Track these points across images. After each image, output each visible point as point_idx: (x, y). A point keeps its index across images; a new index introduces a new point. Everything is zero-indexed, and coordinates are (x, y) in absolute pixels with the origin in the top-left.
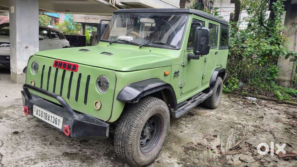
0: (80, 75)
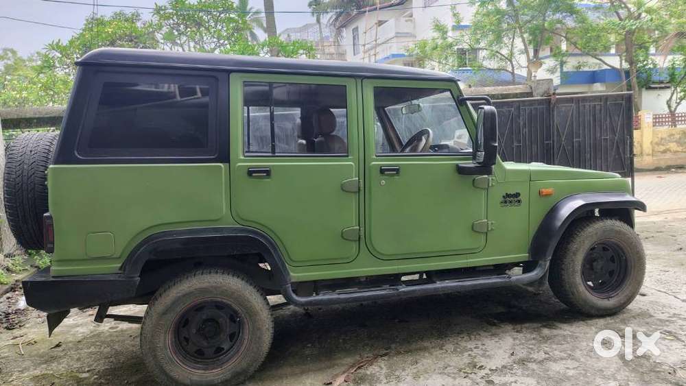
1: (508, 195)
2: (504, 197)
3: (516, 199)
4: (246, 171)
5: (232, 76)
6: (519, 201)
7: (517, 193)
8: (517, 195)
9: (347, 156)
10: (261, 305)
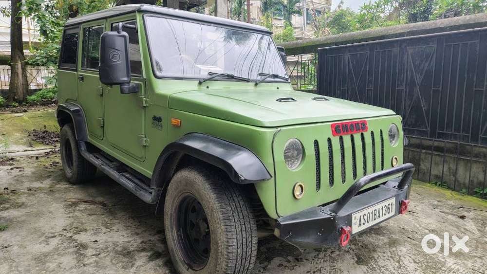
0: (372, 133)
1: (155, 118)
3: (159, 123)
5: (82, 25)
6: (161, 126)
7: (160, 118)
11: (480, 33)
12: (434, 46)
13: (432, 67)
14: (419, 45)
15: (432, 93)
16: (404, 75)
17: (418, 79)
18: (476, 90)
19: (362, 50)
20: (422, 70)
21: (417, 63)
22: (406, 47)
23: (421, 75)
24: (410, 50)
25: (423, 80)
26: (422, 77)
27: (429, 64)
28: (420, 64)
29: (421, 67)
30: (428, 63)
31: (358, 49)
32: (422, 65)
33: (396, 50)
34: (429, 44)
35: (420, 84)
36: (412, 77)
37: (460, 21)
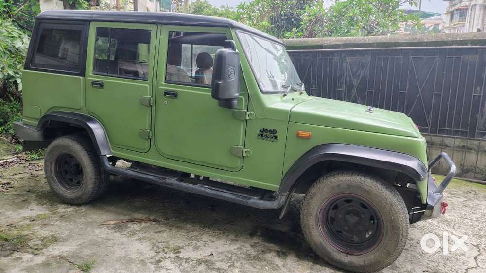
1: (264, 130)
2: (261, 131)
3: (272, 135)
4: (91, 82)
5: (92, 23)
6: (276, 138)
7: (274, 130)
8: (274, 132)
9: (147, 80)
10: (88, 164)
11: (403, 51)
12: (369, 58)
13: (367, 74)
14: (356, 56)
15: (367, 93)
16: (343, 79)
17: (356, 82)
18: (400, 93)
19: (305, 56)
20: (359, 75)
21: (354, 70)
22: (345, 57)
23: (358, 79)
24: (349, 59)
25: (359, 84)
26: (359, 81)
27: (365, 72)
28: (357, 71)
29: (357, 74)
30: (363, 71)
31: (302, 55)
32: (359, 71)
33: (336, 59)
34: (364, 56)
35: (357, 86)
36: (350, 80)
37: (384, 40)
